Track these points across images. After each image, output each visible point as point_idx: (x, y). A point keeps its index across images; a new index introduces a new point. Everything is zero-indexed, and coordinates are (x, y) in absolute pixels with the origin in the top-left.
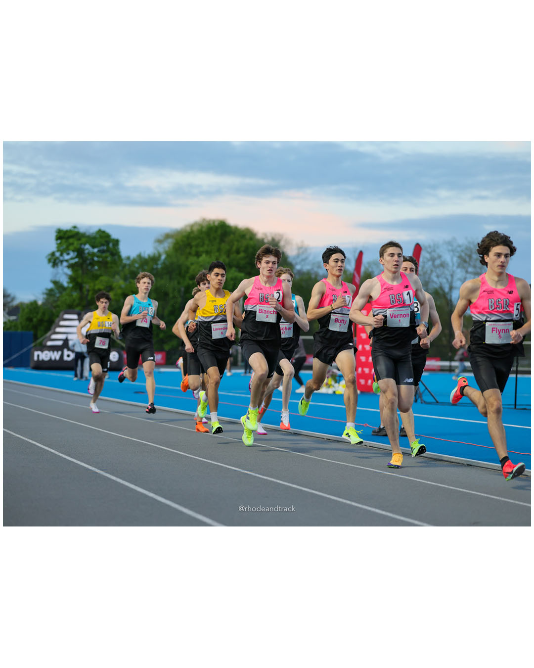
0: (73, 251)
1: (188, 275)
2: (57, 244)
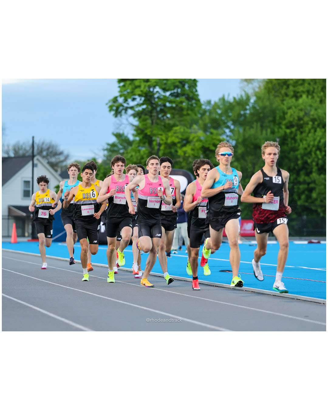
0: (140, 95)
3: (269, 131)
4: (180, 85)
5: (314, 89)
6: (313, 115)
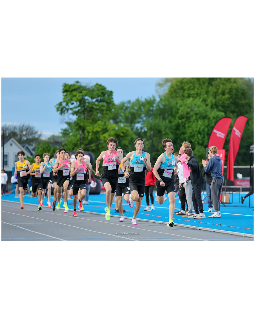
0: (76, 101)
1: (178, 115)
2: (63, 95)
3: (167, 121)
4: (102, 95)
5: (201, 92)
6: (196, 111)
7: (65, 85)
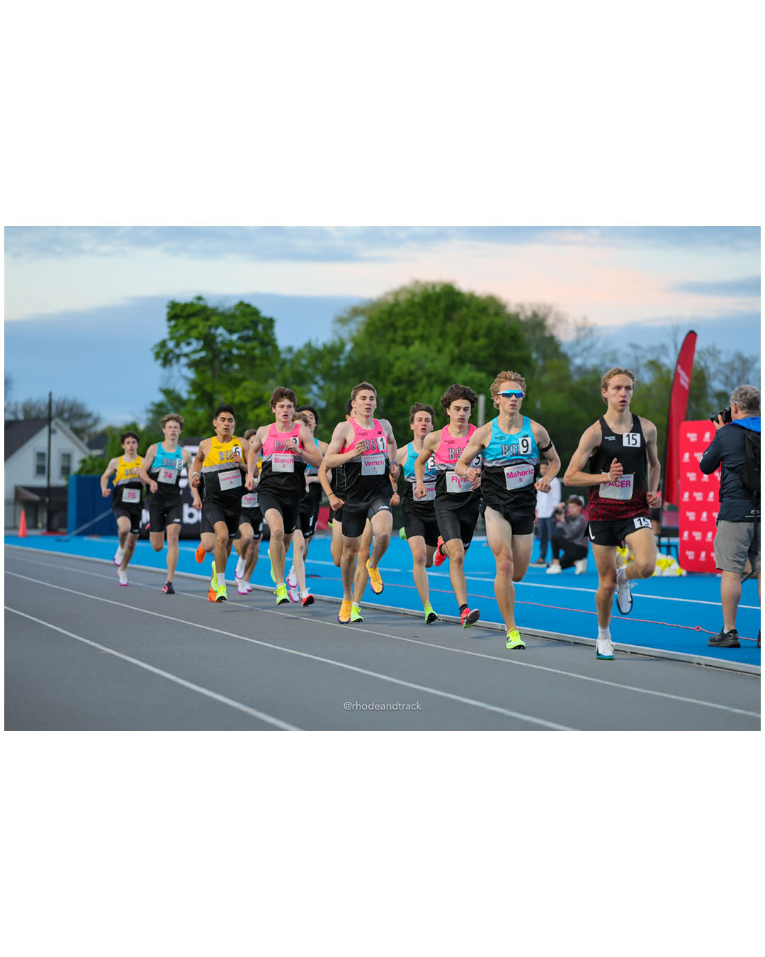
0: (197, 339)
1: (391, 377)
2: (170, 327)
4: (251, 326)
7: (173, 305)
